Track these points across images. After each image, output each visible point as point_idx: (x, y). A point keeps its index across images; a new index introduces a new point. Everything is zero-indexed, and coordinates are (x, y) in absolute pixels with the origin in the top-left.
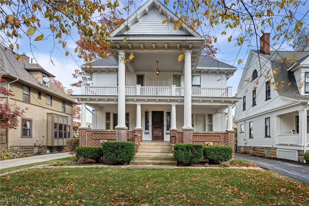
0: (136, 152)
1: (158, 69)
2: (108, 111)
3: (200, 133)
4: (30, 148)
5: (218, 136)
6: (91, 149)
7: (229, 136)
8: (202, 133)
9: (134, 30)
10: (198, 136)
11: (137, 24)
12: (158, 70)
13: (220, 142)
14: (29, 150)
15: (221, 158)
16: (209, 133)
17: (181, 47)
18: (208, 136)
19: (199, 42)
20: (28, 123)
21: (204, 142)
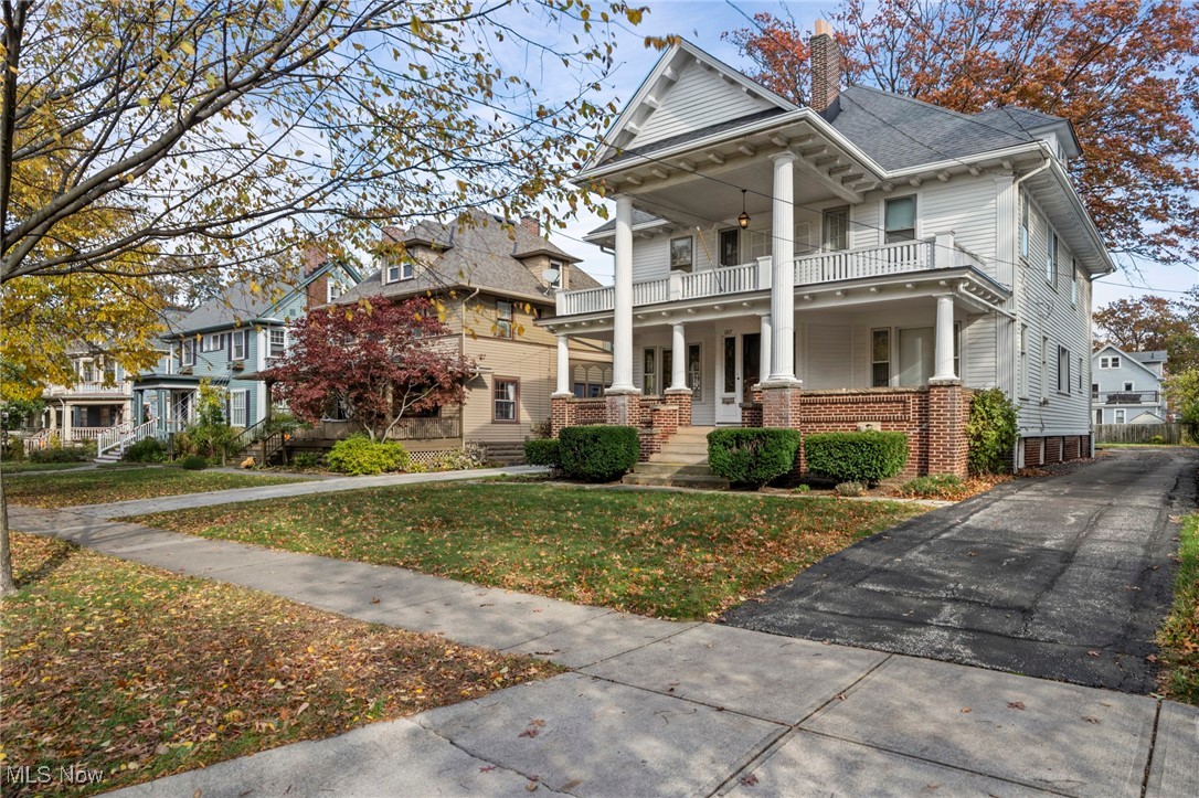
0: (652, 453)
1: (744, 213)
2: (649, 345)
3: (842, 395)
4: (513, 449)
5: (898, 402)
6: (549, 445)
7: (935, 400)
8: (847, 395)
9: (647, 133)
10: (833, 403)
11: (654, 115)
12: (744, 216)
13: (907, 421)
14: (513, 452)
15: (848, 470)
16: (869, 394)
17: (756, 150)
18: (867, 402)
19: (792, 125)
20: (511, 389)
21: (854, 421)
